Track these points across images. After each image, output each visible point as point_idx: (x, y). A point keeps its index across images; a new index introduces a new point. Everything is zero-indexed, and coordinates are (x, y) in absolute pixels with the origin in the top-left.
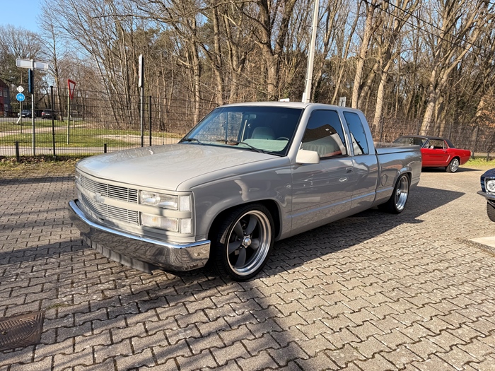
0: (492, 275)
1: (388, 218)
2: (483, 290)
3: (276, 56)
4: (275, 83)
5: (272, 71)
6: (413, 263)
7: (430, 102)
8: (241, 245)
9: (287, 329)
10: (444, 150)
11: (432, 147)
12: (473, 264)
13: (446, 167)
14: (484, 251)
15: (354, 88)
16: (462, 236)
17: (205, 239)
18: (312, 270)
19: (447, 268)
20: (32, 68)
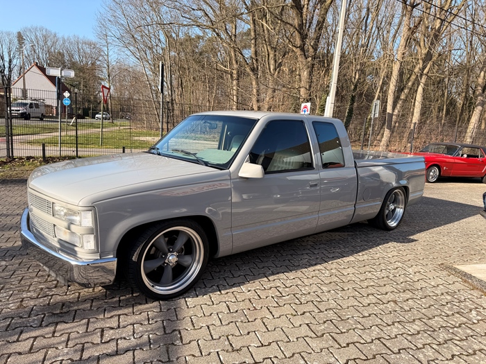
0: (458, 313)
1: (375, 234)
2: (435, 330)
3: (310, 59)
4: (308, 87)
5: (305, 74)
6: (371, 290)
7: (478, 105)
8: (165, 263)
9: (175, 360)
10: (480, 159)
11: (465, 156)
12: (442, 297)
13: (482, 178)
14: (465, 281)
15: (390, 91)
16: (449, 262)
17: (112, 256)
18: (249, 291)
19: (407, 300)
20: (60, 76)
